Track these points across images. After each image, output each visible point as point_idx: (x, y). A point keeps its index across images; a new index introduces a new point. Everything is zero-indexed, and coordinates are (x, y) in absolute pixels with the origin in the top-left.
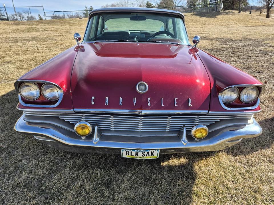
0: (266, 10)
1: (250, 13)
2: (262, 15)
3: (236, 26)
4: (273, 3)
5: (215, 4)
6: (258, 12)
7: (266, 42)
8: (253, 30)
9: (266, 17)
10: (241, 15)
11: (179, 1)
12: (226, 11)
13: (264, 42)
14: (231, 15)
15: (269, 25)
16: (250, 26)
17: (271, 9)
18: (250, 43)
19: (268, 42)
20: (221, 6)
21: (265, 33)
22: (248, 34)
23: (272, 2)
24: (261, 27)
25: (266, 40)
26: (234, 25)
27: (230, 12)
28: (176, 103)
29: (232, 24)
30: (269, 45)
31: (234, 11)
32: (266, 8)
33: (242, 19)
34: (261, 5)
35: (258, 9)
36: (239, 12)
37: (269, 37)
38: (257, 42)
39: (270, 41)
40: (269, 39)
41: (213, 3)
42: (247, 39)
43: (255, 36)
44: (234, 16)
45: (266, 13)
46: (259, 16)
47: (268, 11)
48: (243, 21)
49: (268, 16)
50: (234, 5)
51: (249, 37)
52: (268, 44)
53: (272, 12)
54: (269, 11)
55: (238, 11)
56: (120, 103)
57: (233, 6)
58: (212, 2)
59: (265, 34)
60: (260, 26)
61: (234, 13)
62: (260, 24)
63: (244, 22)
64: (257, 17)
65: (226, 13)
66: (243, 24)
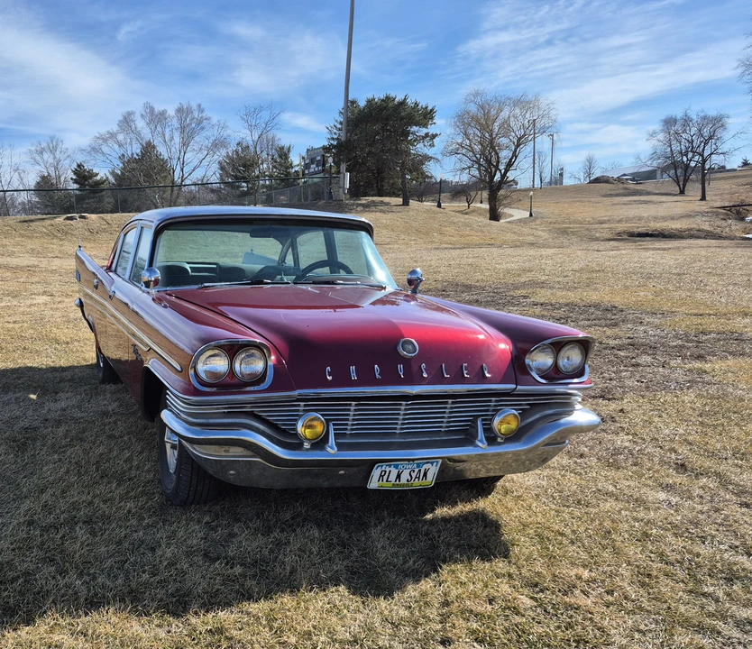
0: (485, 194)
1: (439, 206)
2: (473, 211)
3: (402, 247)
4: (503, 171)
5: (322, 175)
6: (460, 201)
7: (518, 293)
8: (466, 260)
9: (490, 219)
10: (411, 213)
11: (192, 166)
12: (364, 200)
13: (511, 293)
14: (381, 211)
15: (505, 242)
16: (449, 246)
17: (502, 192)
18: (475, 297)
19: (523, 292)
20: (341, 183)
21: (504, 266)
22: (456, 271)
23: (500, 171)
24: (482, 249)
25: (517, 288)
26: (397, 246)
27: (374, 204)
28: (465, 372)
29: (388, 240)
30: (528, 300)
31: (386, 199)
32: (482, 189)
33: (416, 224)
34: (464, 178)
35: (459, 192)
36: (406, 203)
37: (523, 280)
38: (491, 294)
39: (530, 291)
40: (524, 285)
41: (316, 173)
42: (457, 285)
43: (479, 276)
44: (390, 216)
45: (486, 206)
46: (467, 214)
47: (493, 200)
48: (422, 232)
49: (494, 216)
50: (383, 179)
51: (462, 279)
52: (525, 297)
53: (505, 202)
54: (495, 198)
55: (400, 201)
56: (378, 376)
57: (382, 182)
58: (312, 170)
59: (508, 271)
60: (479, 246)
61: (387, 204)
62: (476, 240)
63: (427, 234)
64: (463, 218)
65: (363, 205)
66: (425, 243)
